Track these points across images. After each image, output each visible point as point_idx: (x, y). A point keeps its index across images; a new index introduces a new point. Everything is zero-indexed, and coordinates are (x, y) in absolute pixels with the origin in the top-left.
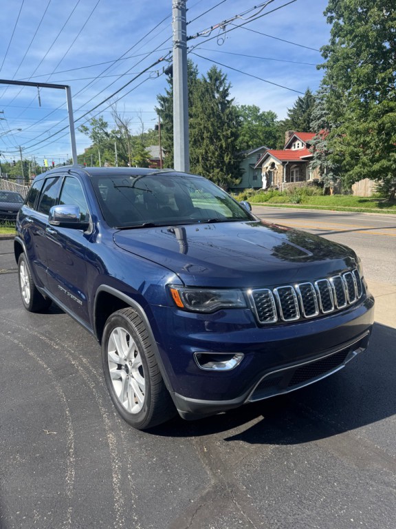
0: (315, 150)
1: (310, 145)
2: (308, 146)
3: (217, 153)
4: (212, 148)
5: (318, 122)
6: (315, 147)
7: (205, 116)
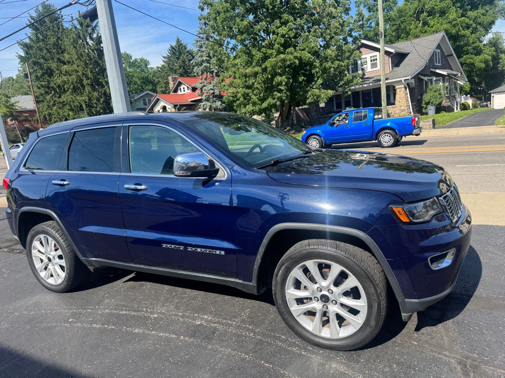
0: (202, 94)
1: (196, 89)
2: (194, 89)
3: (102, 100)
4: (95, 94)
5: (201, 68)
6: (202, 91)
7: (81, 63)
